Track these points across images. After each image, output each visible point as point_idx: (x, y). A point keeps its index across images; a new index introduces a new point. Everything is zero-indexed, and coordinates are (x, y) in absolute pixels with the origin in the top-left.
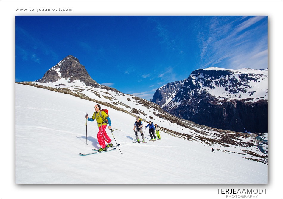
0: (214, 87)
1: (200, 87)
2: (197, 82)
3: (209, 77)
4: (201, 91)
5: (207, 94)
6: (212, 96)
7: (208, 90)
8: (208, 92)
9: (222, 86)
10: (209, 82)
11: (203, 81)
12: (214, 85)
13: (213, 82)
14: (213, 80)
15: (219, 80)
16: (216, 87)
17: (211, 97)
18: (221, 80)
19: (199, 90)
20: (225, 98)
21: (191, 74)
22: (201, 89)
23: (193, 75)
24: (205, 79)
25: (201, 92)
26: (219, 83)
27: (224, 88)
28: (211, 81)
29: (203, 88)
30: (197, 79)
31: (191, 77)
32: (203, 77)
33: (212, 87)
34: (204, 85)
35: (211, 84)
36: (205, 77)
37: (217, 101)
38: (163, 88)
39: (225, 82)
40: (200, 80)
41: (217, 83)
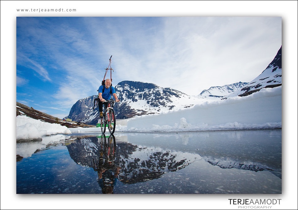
0: (136, 99)
1: (122, 99)
2: (121, 93)
3: (134, 89)
4: (122, 103)
5: (127, 107)
6: (131, 109)
7: (130, 102)
8: (128, 105)
9: (145, 99)
10: (133, 94)
11: (127, 94)
12: (137, 98)
13: (137, 95)
14: (138, 92)
15: (143, 93)
16: (138, 100)
17: (129, 110)
18: (145, 93)
19: (120, 102)
20: (143, 111)
21: (118, 84)
22: (123, 101)
23: (119, 86)
24: (130, 91)
25: (122, 105)
26: (143, 96)
27: (147, 101)
28: (136, 94)
29: (125, 100)
30: (122, 91)
31: (116, 88)
32: (129, 89)
33: (134, 100)
34: (127, 98)
35: (135, 97)
36: (131, 89)
37: (134, 113)
38: (86, 100)
39: (148, 95)
40: (125, 92)
41: (140, 96)
